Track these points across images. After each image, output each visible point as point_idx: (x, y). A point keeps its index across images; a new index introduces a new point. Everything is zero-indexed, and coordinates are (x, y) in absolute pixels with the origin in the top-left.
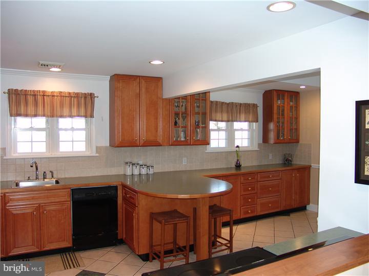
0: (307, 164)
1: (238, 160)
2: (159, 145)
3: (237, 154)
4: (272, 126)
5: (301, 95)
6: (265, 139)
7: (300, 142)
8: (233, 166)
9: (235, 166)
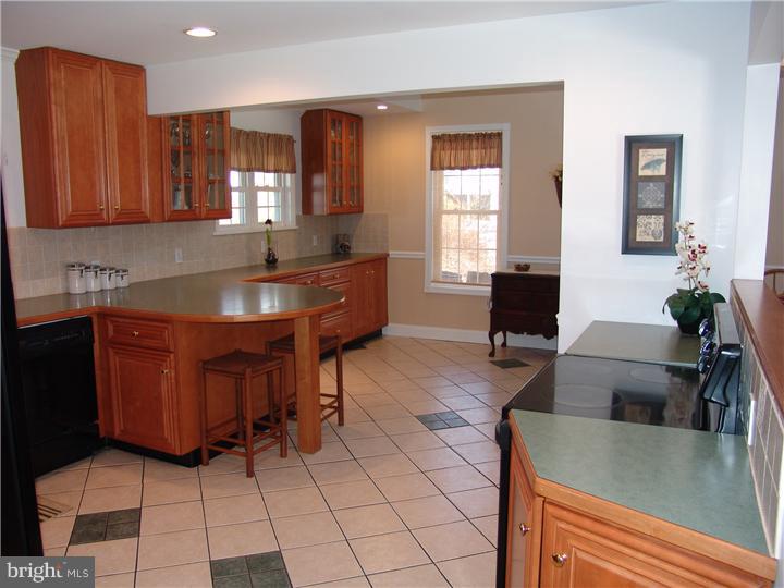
0: (380, 251)
1: (269, 249)
2: (147, 221)
3: (268, 237)
4: (318, 180)
5: (365, 123)
6: (306, 204)
7: (365, 212)
8: (261, 260)
9: (264, 262)
